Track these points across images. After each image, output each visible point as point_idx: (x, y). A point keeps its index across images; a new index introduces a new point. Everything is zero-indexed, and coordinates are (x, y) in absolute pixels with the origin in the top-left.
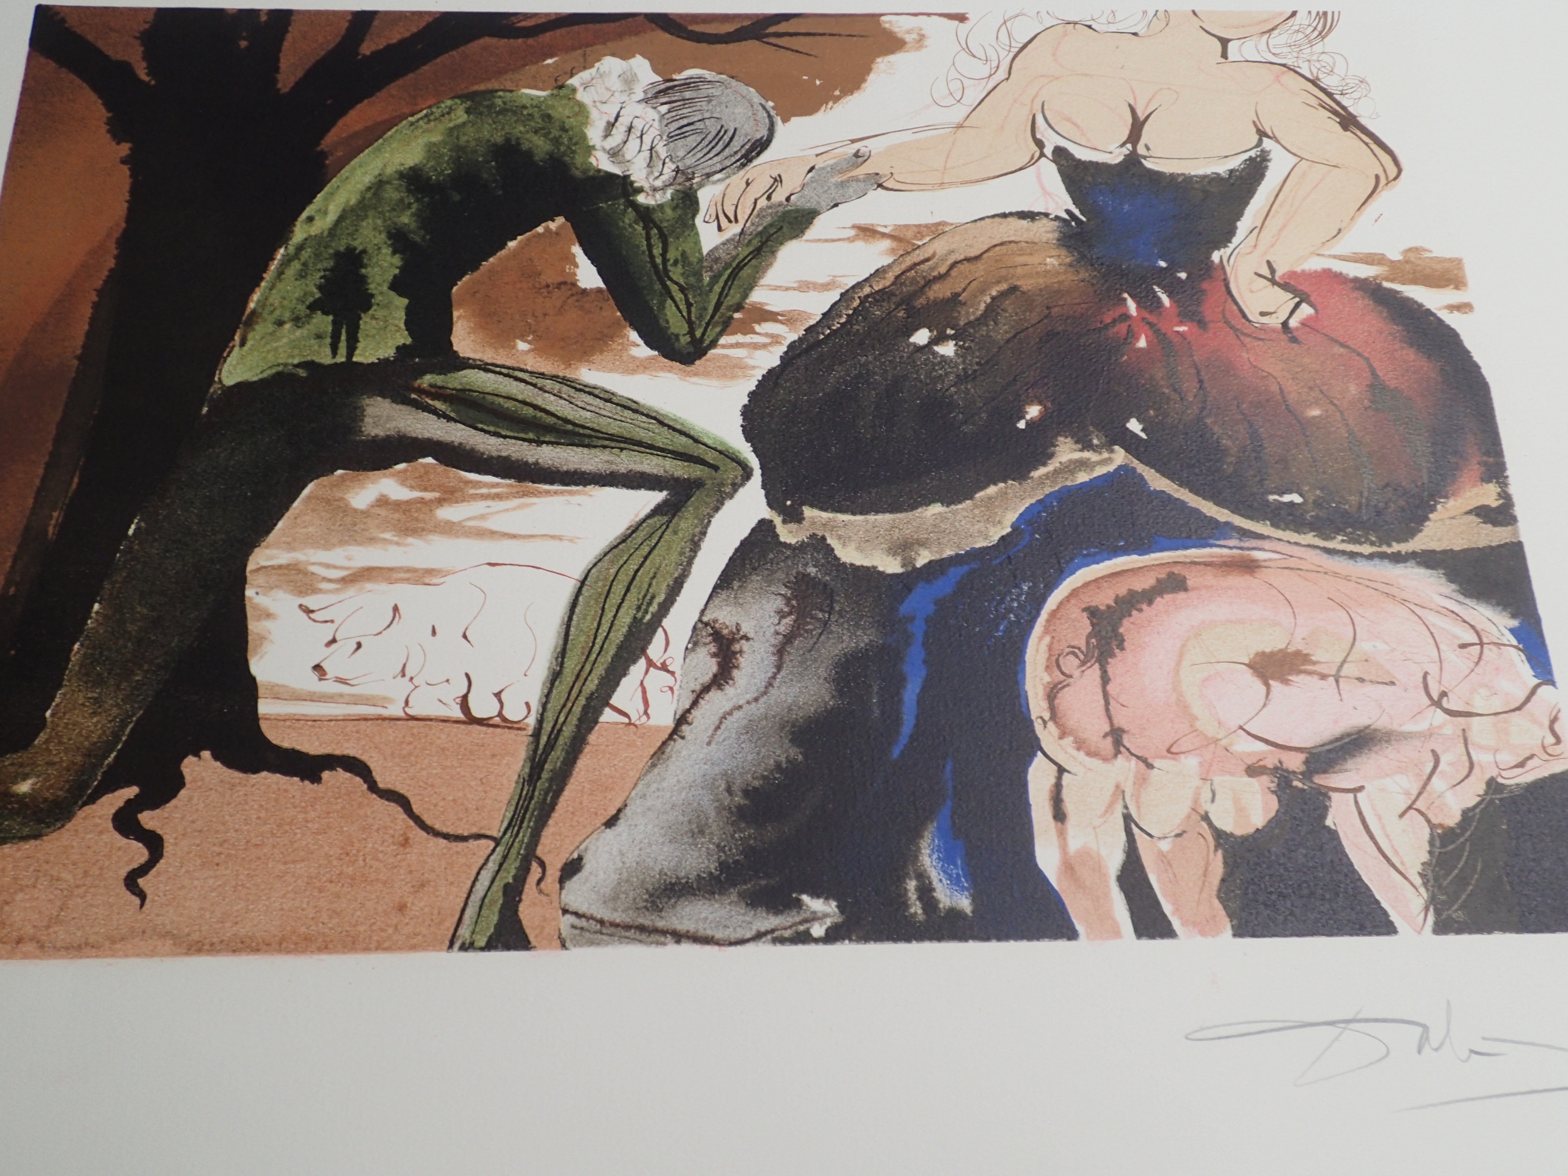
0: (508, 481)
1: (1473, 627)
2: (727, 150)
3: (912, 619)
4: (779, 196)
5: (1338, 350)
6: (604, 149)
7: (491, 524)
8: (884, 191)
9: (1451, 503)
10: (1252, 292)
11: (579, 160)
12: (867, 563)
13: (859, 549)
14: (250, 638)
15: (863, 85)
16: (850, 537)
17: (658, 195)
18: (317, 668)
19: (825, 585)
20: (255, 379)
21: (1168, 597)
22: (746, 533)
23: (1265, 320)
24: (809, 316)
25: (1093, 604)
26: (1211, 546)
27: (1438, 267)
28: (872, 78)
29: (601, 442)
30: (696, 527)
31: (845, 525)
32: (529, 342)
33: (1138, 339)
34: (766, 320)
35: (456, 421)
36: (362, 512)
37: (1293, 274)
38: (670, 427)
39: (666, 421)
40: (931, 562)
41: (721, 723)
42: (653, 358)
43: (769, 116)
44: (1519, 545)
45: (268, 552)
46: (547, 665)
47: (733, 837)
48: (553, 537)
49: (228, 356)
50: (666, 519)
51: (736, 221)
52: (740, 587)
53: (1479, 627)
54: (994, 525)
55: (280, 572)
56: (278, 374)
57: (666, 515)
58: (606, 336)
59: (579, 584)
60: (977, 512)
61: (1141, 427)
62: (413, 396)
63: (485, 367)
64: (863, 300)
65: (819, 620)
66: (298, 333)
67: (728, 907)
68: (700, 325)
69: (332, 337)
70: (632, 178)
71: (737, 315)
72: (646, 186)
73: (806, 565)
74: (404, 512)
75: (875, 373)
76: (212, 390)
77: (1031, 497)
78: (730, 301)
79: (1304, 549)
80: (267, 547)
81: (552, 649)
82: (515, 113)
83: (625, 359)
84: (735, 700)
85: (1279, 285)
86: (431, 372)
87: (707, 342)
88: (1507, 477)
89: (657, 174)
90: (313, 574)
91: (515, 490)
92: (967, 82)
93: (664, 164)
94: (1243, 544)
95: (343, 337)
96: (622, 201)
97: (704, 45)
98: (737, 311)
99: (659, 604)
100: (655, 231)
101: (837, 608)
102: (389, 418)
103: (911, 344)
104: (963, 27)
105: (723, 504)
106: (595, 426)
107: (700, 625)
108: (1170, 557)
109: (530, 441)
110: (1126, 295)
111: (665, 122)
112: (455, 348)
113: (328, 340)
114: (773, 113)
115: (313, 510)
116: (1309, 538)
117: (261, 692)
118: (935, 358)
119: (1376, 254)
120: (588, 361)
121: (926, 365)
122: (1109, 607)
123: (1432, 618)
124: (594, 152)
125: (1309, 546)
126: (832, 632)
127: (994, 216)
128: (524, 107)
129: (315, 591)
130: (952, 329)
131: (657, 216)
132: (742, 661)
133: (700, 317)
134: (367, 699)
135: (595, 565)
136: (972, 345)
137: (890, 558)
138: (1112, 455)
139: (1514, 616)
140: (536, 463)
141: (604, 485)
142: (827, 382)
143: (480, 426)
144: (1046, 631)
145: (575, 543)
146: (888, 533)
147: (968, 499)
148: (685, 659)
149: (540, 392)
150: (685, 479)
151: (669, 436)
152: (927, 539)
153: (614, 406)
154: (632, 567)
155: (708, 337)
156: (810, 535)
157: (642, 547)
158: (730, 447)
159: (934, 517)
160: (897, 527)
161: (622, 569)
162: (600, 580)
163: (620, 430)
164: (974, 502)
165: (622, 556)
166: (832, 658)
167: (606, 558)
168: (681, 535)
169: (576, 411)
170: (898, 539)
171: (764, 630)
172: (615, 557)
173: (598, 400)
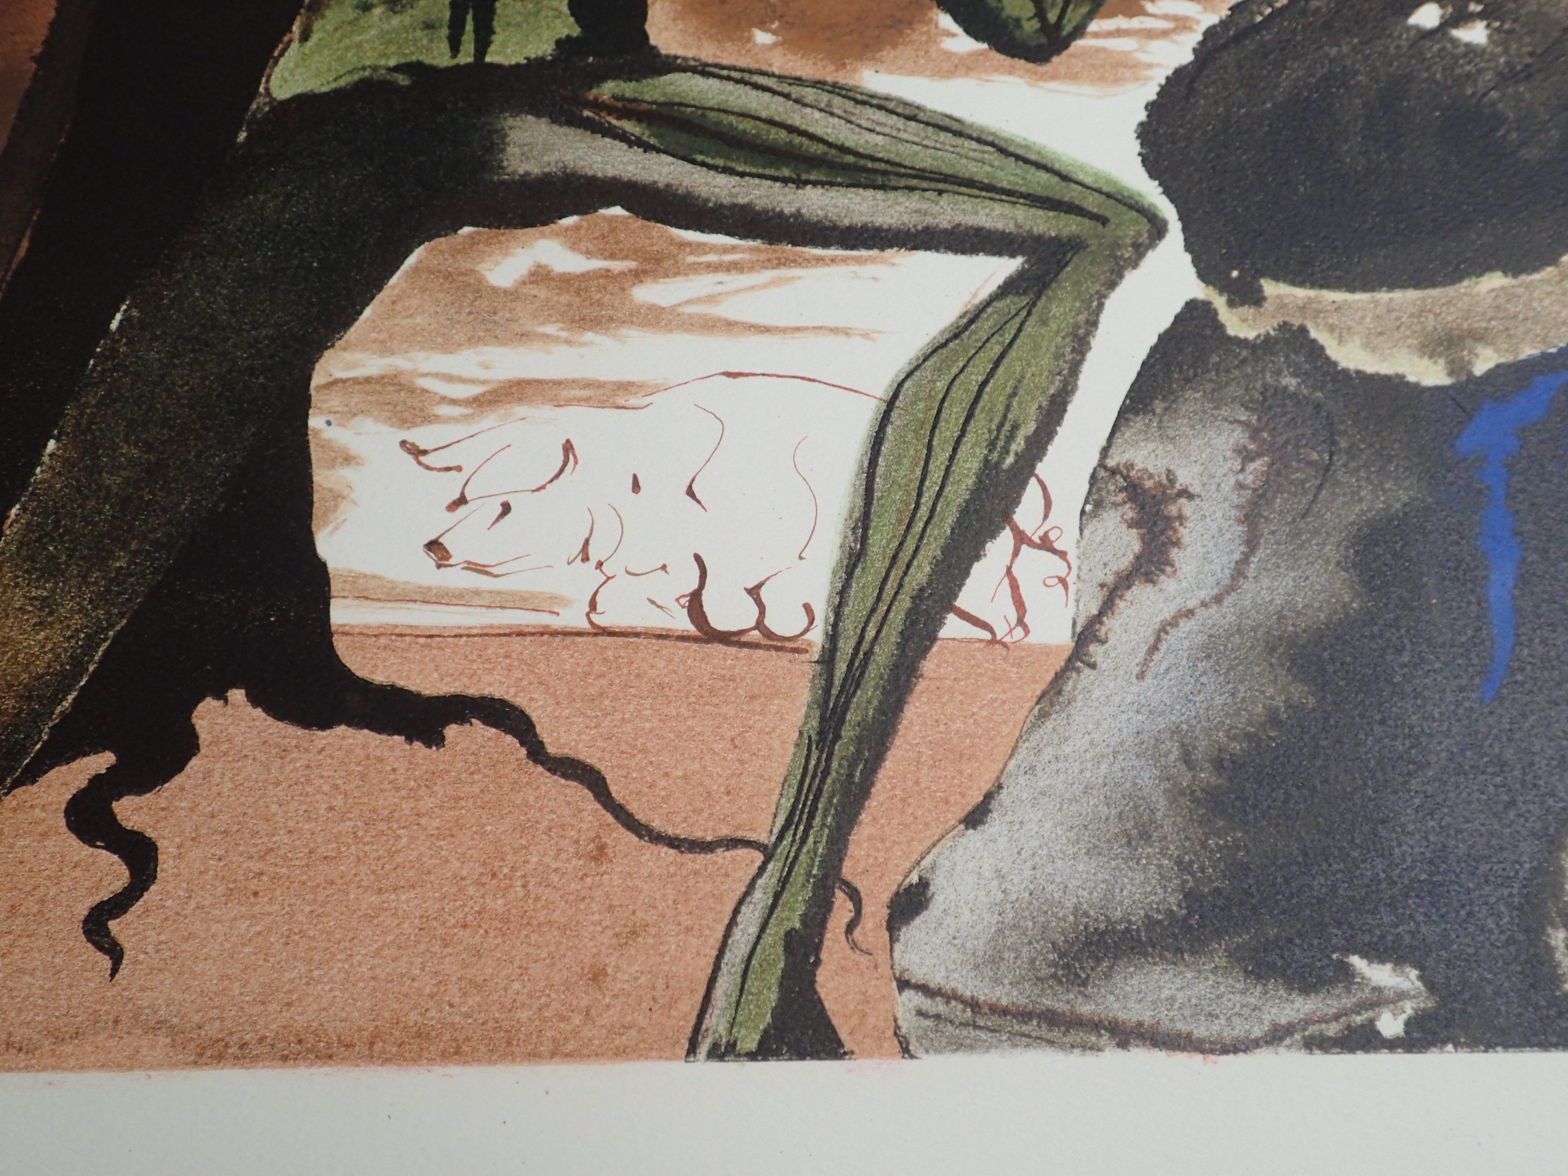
0: (751, 243)
3: (1481, 462)
7: (727, 310)
12: (1385, 368)
13: (1368, 346)
14: (316, 497)
16: (1349, 328)
18: (434, 546)
19: (1317, 406)
20: (325, 89)
22: (1166, 322)
29: (903, 182)
30: (1079, 313)
31: (1338, 308)
32: (774, 32)
35: (659, 151)
36: (506, 292)
38: (1018, 157)
39: (1012, 149)
40: (1498, 366)
41: (1158, 639)
42: (981, 53)
45: (347, 356)
46: (838, 541)
47: (1204, 845)
48: (834, 331)
49: (282, 54)
50: (1025, 300)
52: (1166, 409)
55: (368, 388)
56: (363, 81)
57: (1025, 293)
58: (901, 21)
59: (884, 407)
60: (1566, 284)
62: (586, 113)
63: (703, 70)
65: (1311, 464)
66: (395, 21)
67: (1212, 978)
69: (450, 27)
73: (1278, 373)
74: (578, 292)
75: (1357, 72)
76: (254, 106)
80: (345, 349)
81: (845, 513)
83: (933, 54)
84: (1179, 600)
86: (615, 77)
87: (1068, 29)
90: (424, 391)
91: (763, 257)
95: (469, 27)
99: (1027, 439)
101: (1343, 444)
102: (548, 148)
103: (1412, 27)
105: (1121, 277)
106: (892, 157)
107: (1102, 473)
109: (785, 181)
112: (653, 41)
113: (445, 31)
115: (423, 290)
117: (335, 586)
118: (1455, 47)
120: (873, 59)
121: (1442, 58)
126: (1337, 483)
129: (429, 419)
132: (1185, 533)
134: (524, 599)
135: (909, 375)
136: (1517, 26)
137: (1426, 362)
140: (798, 215)
141: (915, 248)
142: (1276, 86)
143: (700, 158)
145: (873, 339)
146: (1415, 320)
147: (1549, 264)
148: (1081, 530)
149: (797, 107)
150: (1051, 239)
151: (1018, 171)
152: (1486, 329)
153: (922, 126)
154: (973, 377)
155: (1069, 21)
156: (1279, 326)
157: (988, 345)
158: (1124, 188)
159: (1493, 294)
160: (1430, 311)
161: (957, 382)
162: (920, 400)
163: (935, 163)
164: (1561, 269)
165: (956, 361)
166: (1346, 527)
167: (928, 363)
168: (1054, 326)
169: (859, 134)
170: (1436, 329)
171: (1217, 480)
172: (943, 361)
173: (895, 117)
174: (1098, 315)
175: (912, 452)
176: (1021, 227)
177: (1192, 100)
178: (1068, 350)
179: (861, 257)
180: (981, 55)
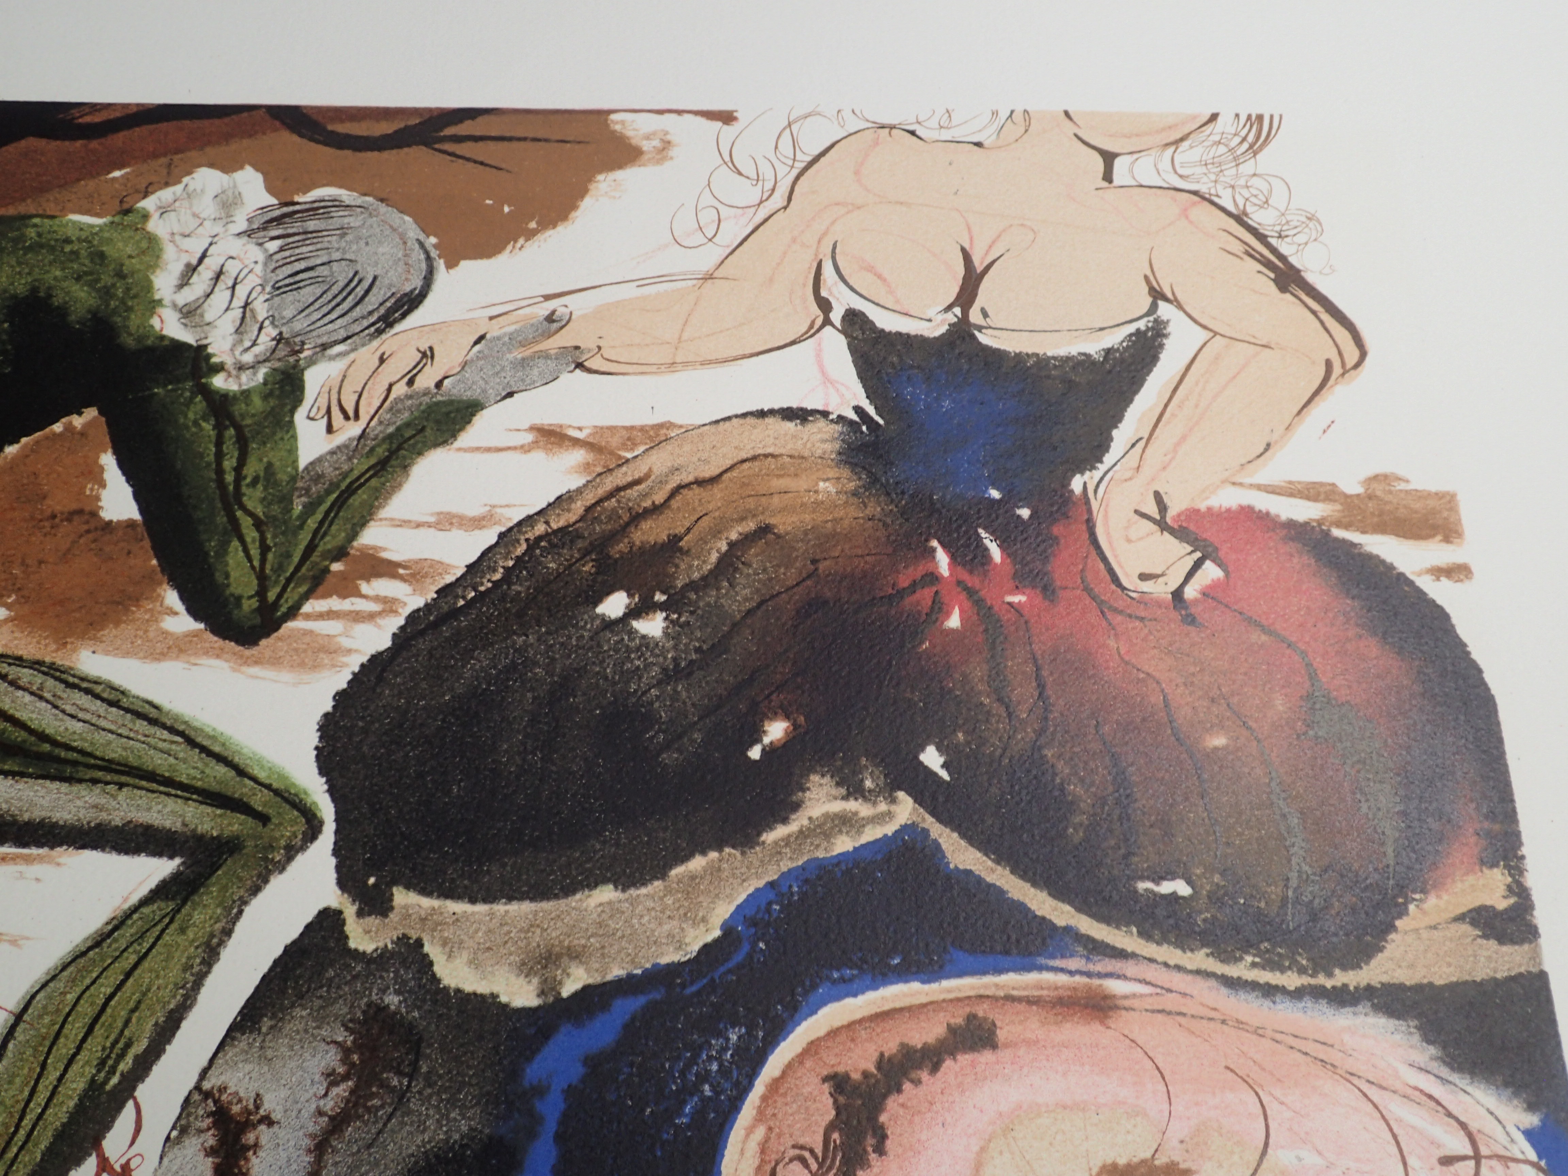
1: (1463, 1126)
2: (358, 309)
3: (540, 1091)
4: (426, 380)
5: (1258, 637)
6: (174, 306)
8: (585, 375)
9: (1432, 901)
10: (1129, 541)
11: (134, 321)
13: (473, 963)
15: (573, 214)
16: (461, 942)
17: (244, 377)
19: (411, 1027)
21: (964, 1059)
22: (294, 932)
23: (1147, 587)
24: (446, 568)
25: (841, 1069)
26: (1041, 968)
27: (1417, 506)
28: (587, 203)
29: (90, 774)
30: (218, 921)
31: (457, 919)
32: (8, 607)
33: (948, 615)
34: (379, 575)
37: (1193, 514)
38: (204, 749)
39: (199, 740)
40: (586, 988)
42: (195, 634)
43: (428, 258)
44: (1542, 977)
50: (171, 905)
51: (357, 417)
52: (271, 1028)
53: (1473, 1126)
54: (695, 924)
57: (173, 899)
58: (130, 598)
59: (12, 1020)
60: (669, 901)
61: (942, 760)
64: (532, 545)
65: (392, 1090)
68: (276, 582)
70: (210, 350)
71: (336, 567)
72: (229, 361)
73: (384, 991)
75: (536, 664)
77: (758, 876)
78: (328, 543)
79: (1190, 978)
82: (52, 249)
83: (151, 635)
85: (1172, 531)
87: (284, 609)
88: (1523, 857)
89: (247, 344)
92: (724, 211)
93: (261, 328)
94: (1091, 967)
96: (189, 384)
97: (348, 153)
98: (336, 559)
99: (137, 1058)
100: (232, 431)
101: (424, 1069)
103: (598, 615)
104: (729, 132)
105: (266, 881)
106: (86, 746)
107: (196, 1097)
108: (973, 988)
110: (935, 543)
111: (274, 265)
114: (434, 253)
116: (1200, 959)
118: (631, 639)
119: (1322, 484)
120: (94, 638)
121: (617, 651)
122: (866, 1074)
123: (1396, 1108)
124: (160, 310)
125: (1198, 972)
126: (409, 1113)
127: (744, 415)
128: (67, 241)
130: (663, 592)
131: (239, 409)
132: (256, 1163)
133: (279, 568)
135: (44, 986)
136: (692, 620)
137: (522, 980)
138: (893, 808)
139: (1531, 1107)
141: (83, 847)
142: (460, 677)
144: (761, 1116)
145: (18, 946)
146: (522, 936)
147: (658, 879)
148: (161, 1158)
149: (10, 689)
150: (213, 838)
151: (200, 765)
152: (584, 947)
153: (122, 712)
154: (103, 990)
155: (286, 601)
156: (398, 938)
157: (125, 954)
158: (294, 784)
159: (599, 909)
160: (538, 926)
161: (88, 994)
162: (47, 1014)
163: (124, 754)
164: (667, 883)
165: (91, 971)
166: (404, 1159)
167: (65, 973)
168: (191, 934)
169: (61, 720)
170: (539, 946)
171: (299, 1106)
172: (79, 971)
173: (99, 702)
174: (234, 924)
175: (26, 1071)
176: (187, 825)
177: (378, 690)
178: (198, 960)
179: (30, 855)
180: (194, 636)
